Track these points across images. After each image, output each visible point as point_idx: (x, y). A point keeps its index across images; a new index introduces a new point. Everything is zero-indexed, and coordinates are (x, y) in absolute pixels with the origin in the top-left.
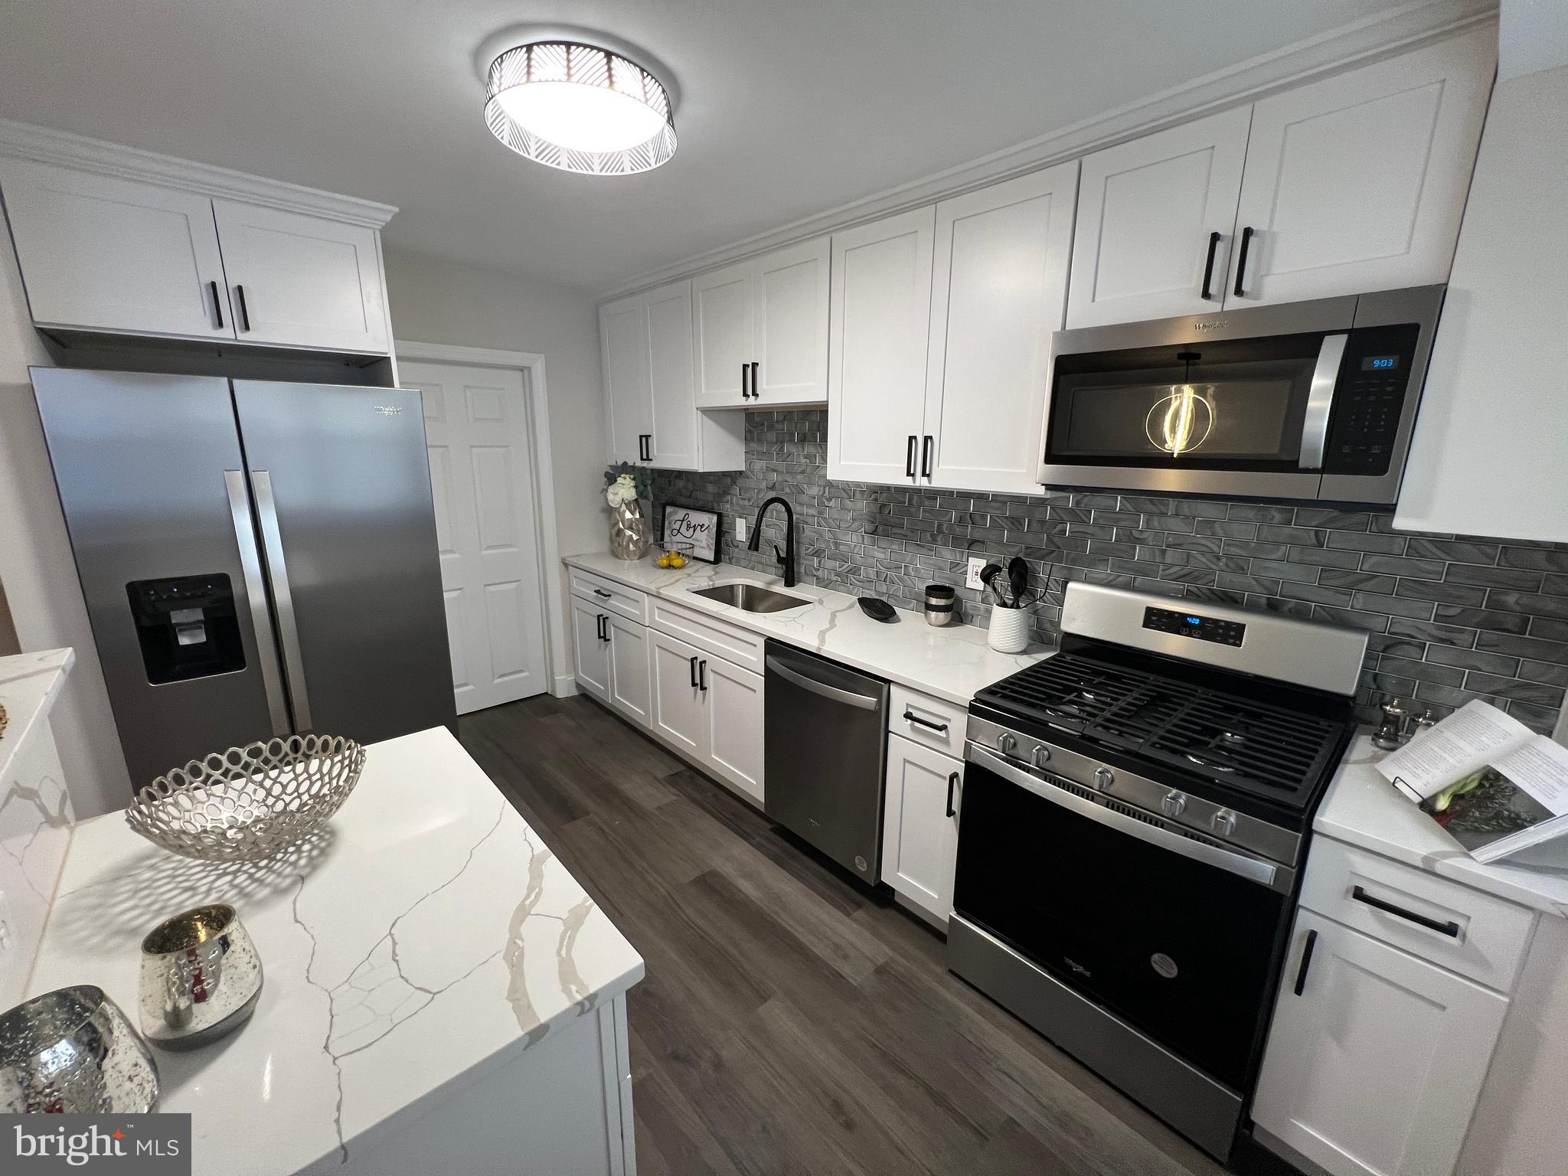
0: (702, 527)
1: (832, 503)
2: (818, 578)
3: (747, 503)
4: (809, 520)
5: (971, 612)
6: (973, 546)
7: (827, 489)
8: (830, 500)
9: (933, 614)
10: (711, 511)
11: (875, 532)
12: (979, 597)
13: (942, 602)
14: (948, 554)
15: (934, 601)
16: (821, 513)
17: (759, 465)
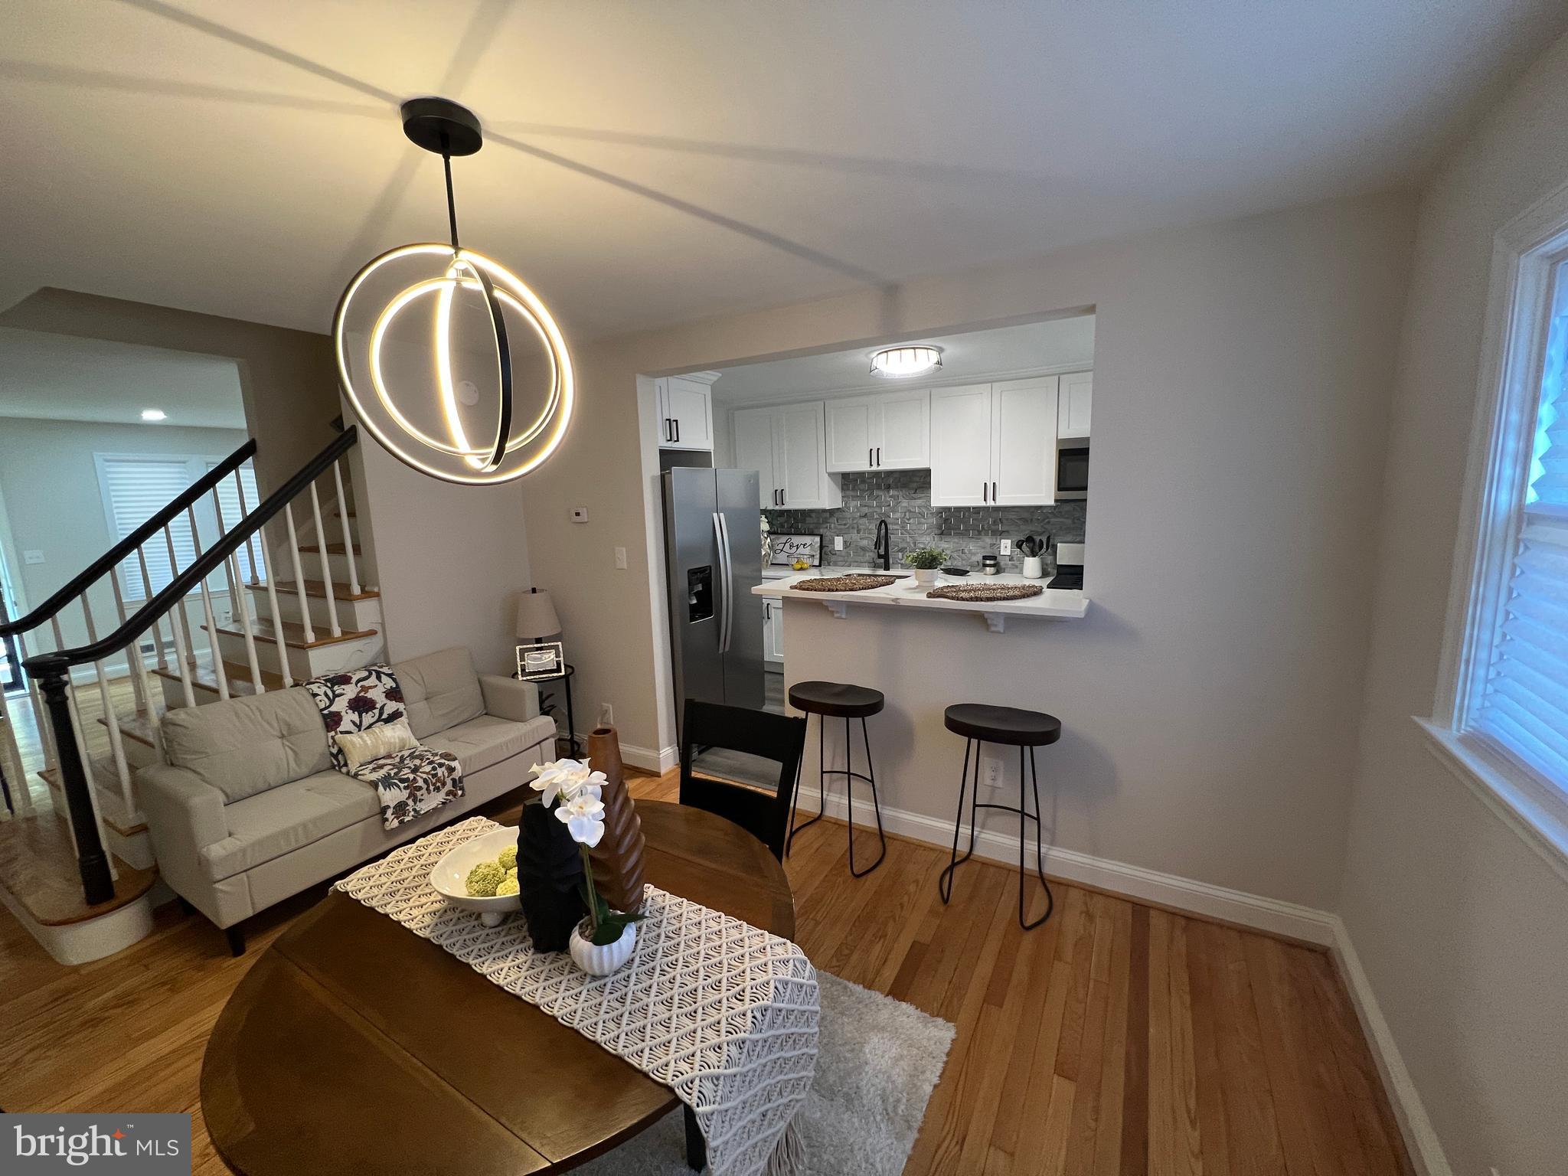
0: (804, 545)
1: (911, 521)
2: (902, 564)
3: (843, 527)
4: (895, 532)
5: (1003, 567)
6: (1003, 534)
7: (907, 514)
8: (909, 520)
9: (988, 568)
10: (812, 534)
11: (942, 534)
12: (1008, 558)
13: (992, 562)
14: (988, 540)
15: (988, 562)
16: (903, 527)
17: (854, 504)
